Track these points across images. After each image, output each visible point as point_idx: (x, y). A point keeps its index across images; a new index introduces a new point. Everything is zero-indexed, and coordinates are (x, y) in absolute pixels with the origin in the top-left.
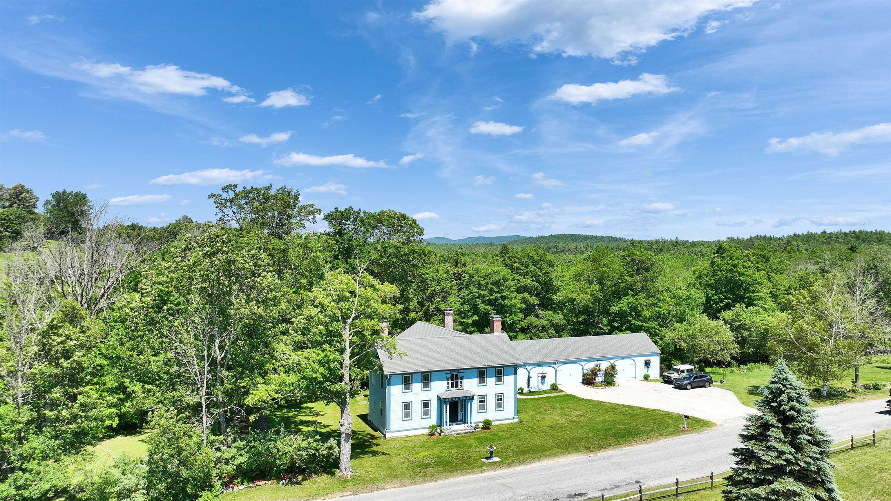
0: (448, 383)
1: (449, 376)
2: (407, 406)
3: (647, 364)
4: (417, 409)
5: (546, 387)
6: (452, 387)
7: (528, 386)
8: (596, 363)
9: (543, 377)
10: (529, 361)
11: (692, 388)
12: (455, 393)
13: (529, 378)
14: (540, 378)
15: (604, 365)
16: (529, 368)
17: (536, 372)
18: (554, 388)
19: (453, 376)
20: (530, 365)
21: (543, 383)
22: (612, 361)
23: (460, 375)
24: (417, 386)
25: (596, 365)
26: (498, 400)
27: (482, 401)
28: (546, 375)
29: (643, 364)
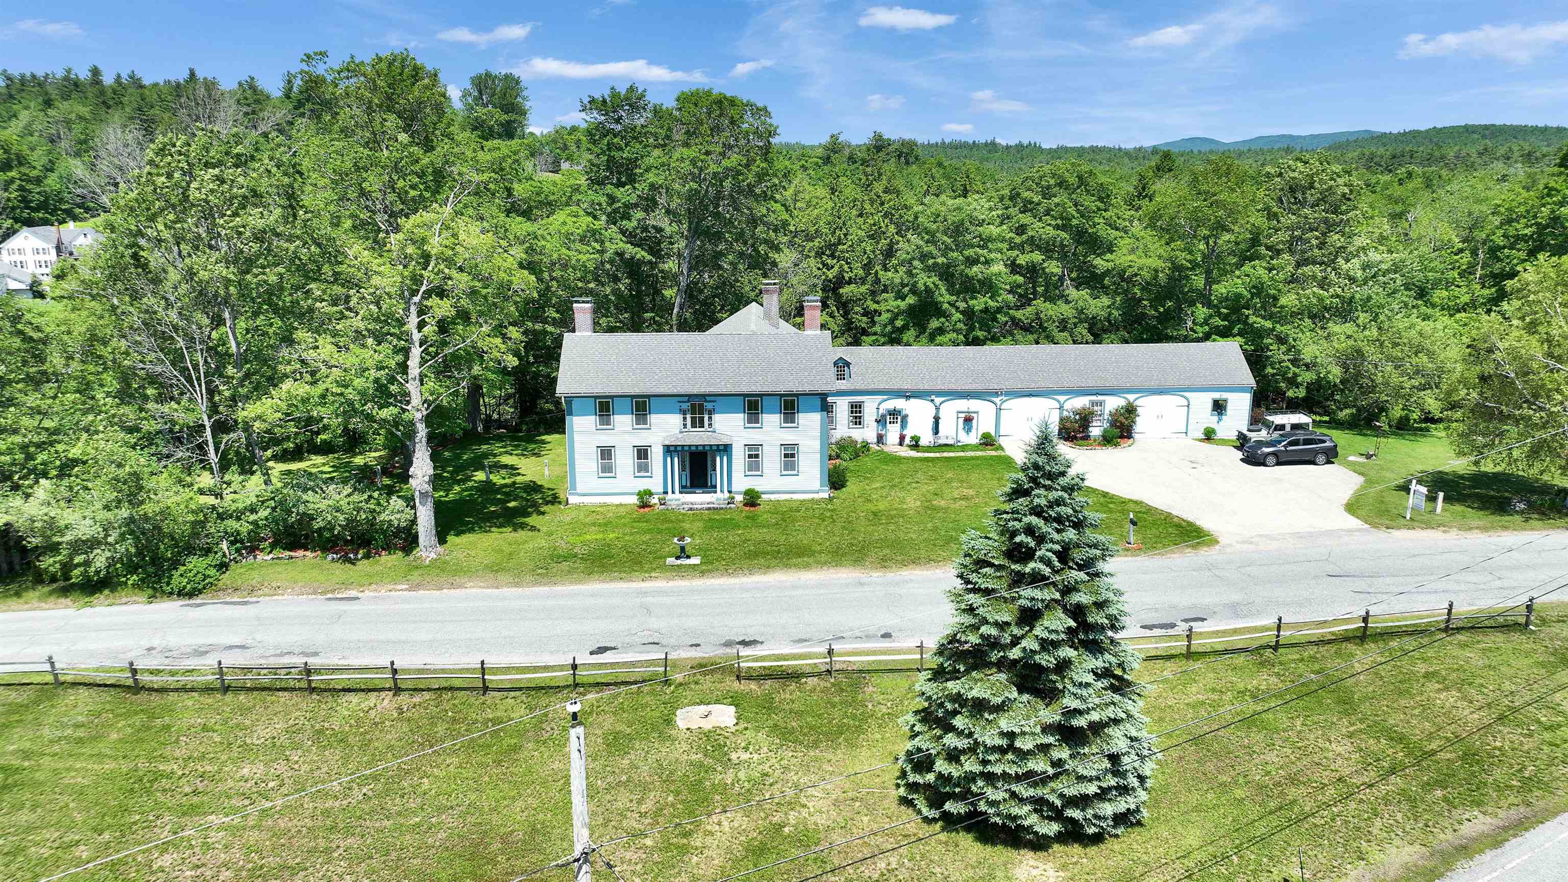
0: (685, 419)
1: (686, 406)
2: (606, 453)
3: (1219, 407)
4: (625, 460)
5: (973, 439)
6: (694, 425)
7: (936, 431)
8: (1093, 398)
9: (968, 420)
10: (940, 386)
11: (1279, 463)
12: (697, 438)
13: (937, 420)
14: (961, 421)
15: (1113, 403)
16: (938, 400)
17: (951, 410)
18: (988, 441)
19: (693, 406)
20: (939, 393)
21: (968, 430)
22: (1131, 397)
23: (709, 406)
24: (623, 421)
25: (1093, 403)
26: (786, 456)
27: (754, 455)
28: (975, 415)
29: (1210, 405)
